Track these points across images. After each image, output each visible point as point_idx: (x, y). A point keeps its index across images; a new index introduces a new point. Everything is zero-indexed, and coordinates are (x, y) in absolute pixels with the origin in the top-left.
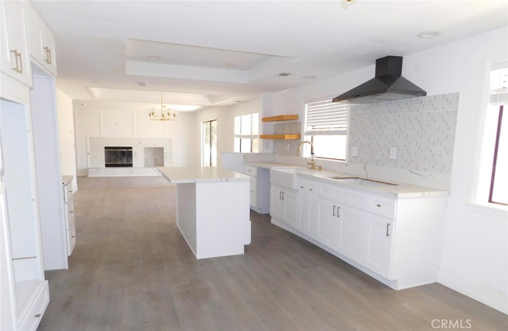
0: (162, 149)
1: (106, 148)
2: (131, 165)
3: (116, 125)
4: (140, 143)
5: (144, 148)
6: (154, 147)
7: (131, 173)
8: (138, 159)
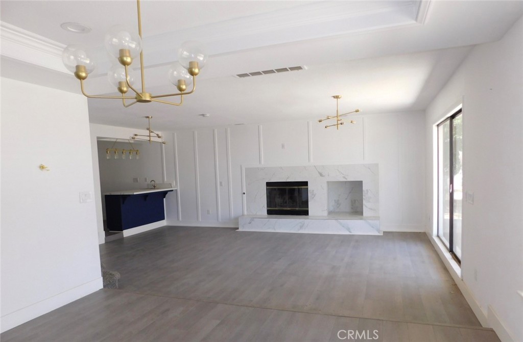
0: (361, 183)
1: (268, 184)
2: (306, 213)
3: (283, 146)
4: (321, 175)
5: (328, 182)
6: (345, 180)
7: (301, 227)
8: (318, 201)
